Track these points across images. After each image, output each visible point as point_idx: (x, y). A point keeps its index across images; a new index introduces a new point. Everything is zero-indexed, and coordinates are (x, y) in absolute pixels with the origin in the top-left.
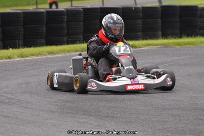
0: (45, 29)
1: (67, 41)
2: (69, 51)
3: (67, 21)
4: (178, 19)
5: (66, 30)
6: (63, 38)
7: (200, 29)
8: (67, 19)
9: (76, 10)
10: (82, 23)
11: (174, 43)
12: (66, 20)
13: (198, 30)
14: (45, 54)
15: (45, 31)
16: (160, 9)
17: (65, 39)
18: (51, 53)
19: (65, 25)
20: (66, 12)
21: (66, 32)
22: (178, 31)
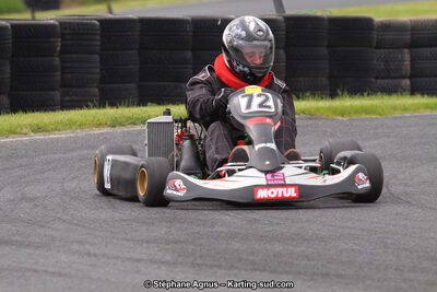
0: (8, 69)
1: (62, 101)
2: (81, 126)
3: (62, 52)
4: (324, 51)
5: (59, 73)
6: (52, 93)
7: (377, 78)
8: (62, 46)
9: (83, 24)
10: (97, 57)
11: (329, 109)
12: (59, 49)
13: (373, 80)
14: (25, 130)
15: (9, 76)
16: (284, 25)
17: (57, 95)
18: (38, 129)
19: (57, 61)
20: (59, 29)
21: (59, 77)
22: (325, 81)
